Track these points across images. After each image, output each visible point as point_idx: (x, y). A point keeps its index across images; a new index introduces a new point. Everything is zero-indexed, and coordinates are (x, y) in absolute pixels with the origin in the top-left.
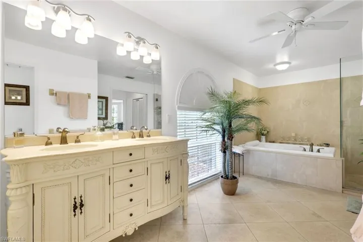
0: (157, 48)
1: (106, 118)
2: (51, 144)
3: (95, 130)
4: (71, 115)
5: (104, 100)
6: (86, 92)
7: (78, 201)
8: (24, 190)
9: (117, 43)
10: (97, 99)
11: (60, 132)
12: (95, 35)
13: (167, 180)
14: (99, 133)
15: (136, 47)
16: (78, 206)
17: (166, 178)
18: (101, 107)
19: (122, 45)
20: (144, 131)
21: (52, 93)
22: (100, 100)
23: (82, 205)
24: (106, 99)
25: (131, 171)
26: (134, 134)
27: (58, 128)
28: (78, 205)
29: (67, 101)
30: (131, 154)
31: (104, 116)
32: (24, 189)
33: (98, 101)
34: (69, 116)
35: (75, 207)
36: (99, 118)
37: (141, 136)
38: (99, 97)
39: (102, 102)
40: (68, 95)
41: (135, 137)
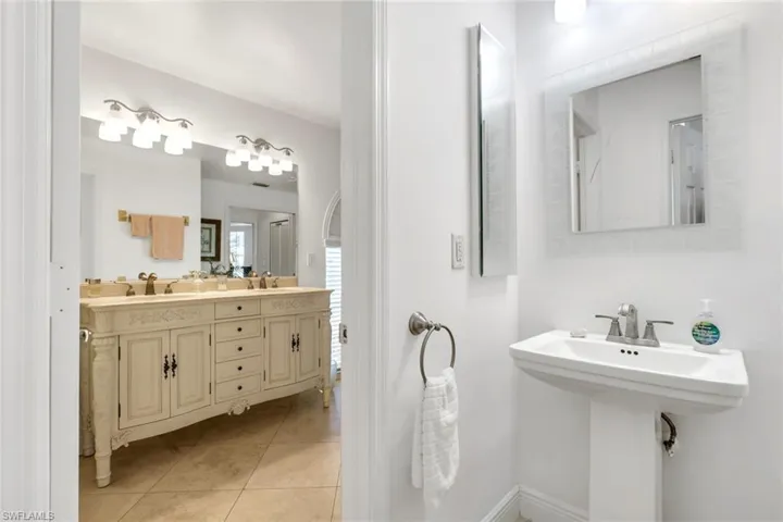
0: (289, 154)
1: (217, 258)
2: (134, 294)
3: (193, 276)
4: (155, 254)
5: (212, 225)
6: (179, 214)
7: (170, 360)
8: (111, 341)
9: (226, 151)
10: (199, 225)
11: (145, 279)
12: (194, 143)
13: (295, 347)
14: (199, 281)
15: (255, 153)
16: (170, 367)
17: (294, 344)
18: (207, 238)
19: (234, 152)
20: (267, 278)
21: (125, 217)
22: (206, 225)
23: (174, 366)
24: (218, 223)
25: (240, 330)
26: (251, 282)
27: (142, 274)
28: (170, 364)
29: (148, 231)
30: (240, 308)
31: (213, 254)
32: (110, 339)
33: (202, 228)
34: (152, 255)
35: (166, 368)
36: (203, 259)
37: (263, 285)
38: (203, 221)
39: (210, 229)
40: (151, 219)
41: (252, 288)
